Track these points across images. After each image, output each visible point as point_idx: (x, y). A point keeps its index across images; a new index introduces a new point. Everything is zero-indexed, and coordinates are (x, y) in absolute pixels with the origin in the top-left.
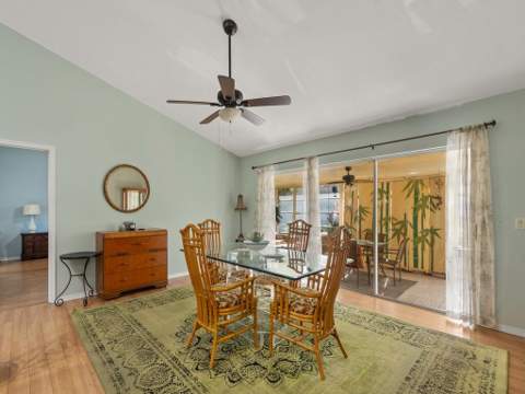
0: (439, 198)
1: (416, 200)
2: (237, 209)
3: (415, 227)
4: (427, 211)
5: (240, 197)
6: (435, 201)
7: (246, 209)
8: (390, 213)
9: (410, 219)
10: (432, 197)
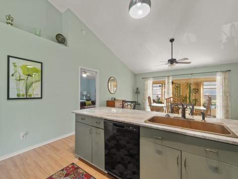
0: (198, 89)
1: (190, 90)
2: (136, 93)
3: (190, 99)
4: (194, 94)
5: (137, 88)
6: (197, 90)
7: (139, 93)
8: (181, 94)
9: (188, 96)
10: (195, 89)
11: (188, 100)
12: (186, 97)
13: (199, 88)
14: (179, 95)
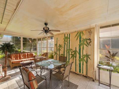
1: (80, 41)
3: (80, 54)
4: (85, 46)
6: (88, 41)
8: (70, 48)
9: (78, 50)
10: (86, 39)
11: (78, 55)
12: (75, 52)
13: (91, 38)
14: (68, 49)
